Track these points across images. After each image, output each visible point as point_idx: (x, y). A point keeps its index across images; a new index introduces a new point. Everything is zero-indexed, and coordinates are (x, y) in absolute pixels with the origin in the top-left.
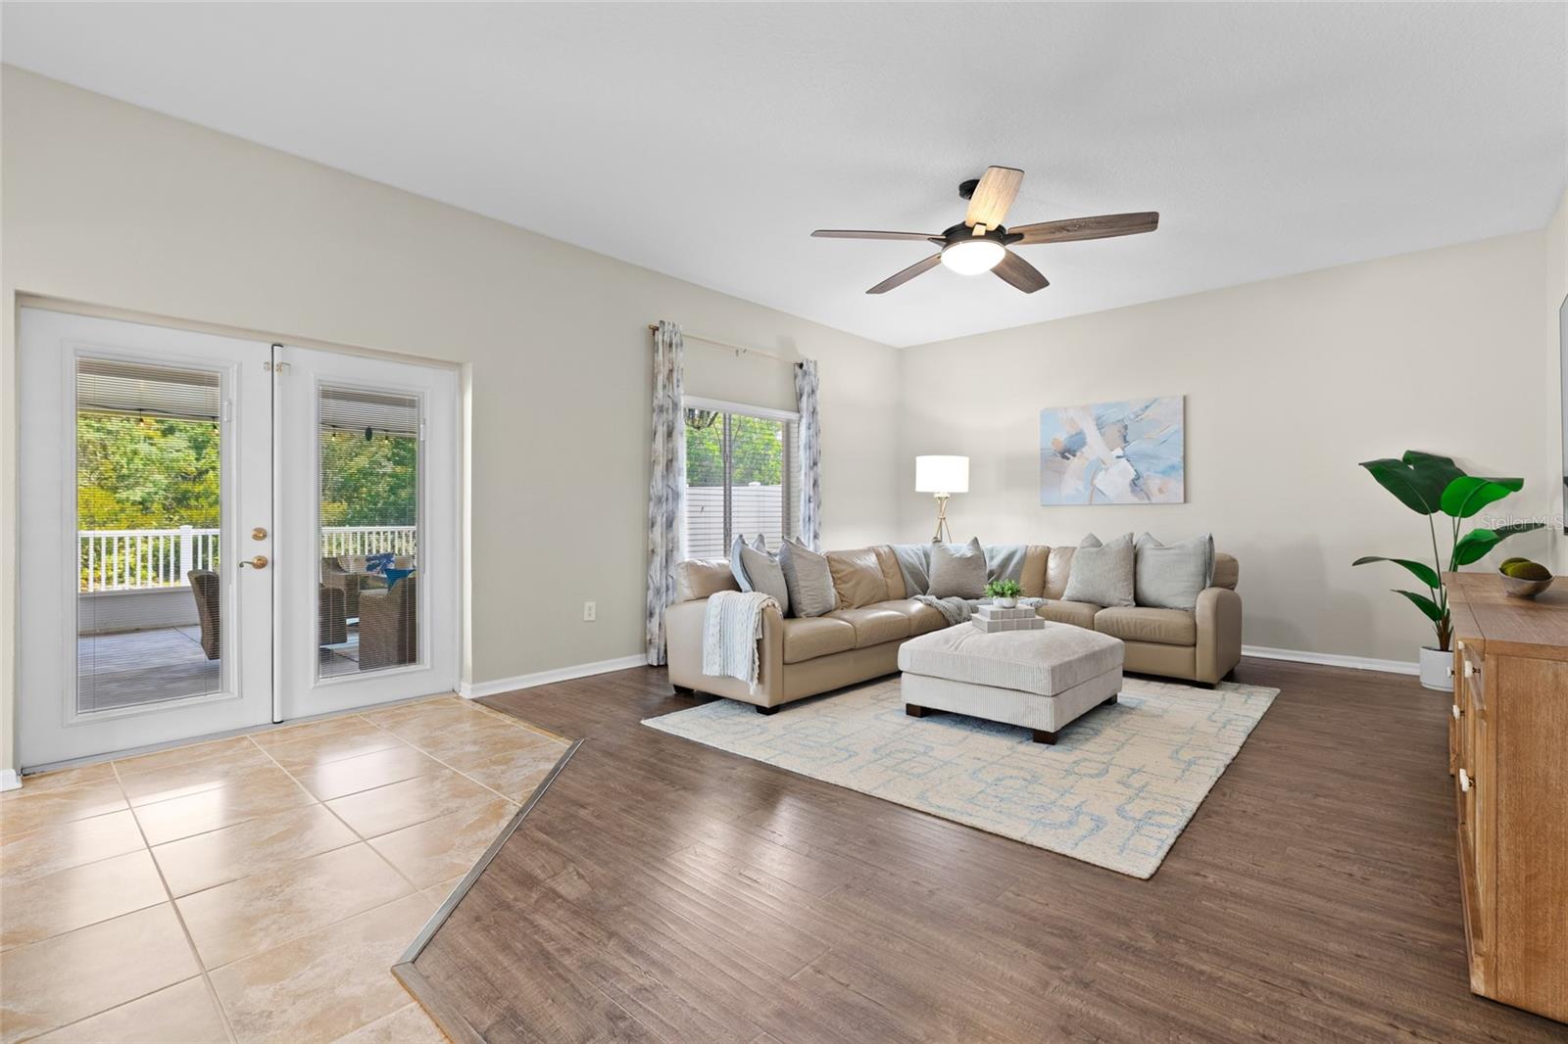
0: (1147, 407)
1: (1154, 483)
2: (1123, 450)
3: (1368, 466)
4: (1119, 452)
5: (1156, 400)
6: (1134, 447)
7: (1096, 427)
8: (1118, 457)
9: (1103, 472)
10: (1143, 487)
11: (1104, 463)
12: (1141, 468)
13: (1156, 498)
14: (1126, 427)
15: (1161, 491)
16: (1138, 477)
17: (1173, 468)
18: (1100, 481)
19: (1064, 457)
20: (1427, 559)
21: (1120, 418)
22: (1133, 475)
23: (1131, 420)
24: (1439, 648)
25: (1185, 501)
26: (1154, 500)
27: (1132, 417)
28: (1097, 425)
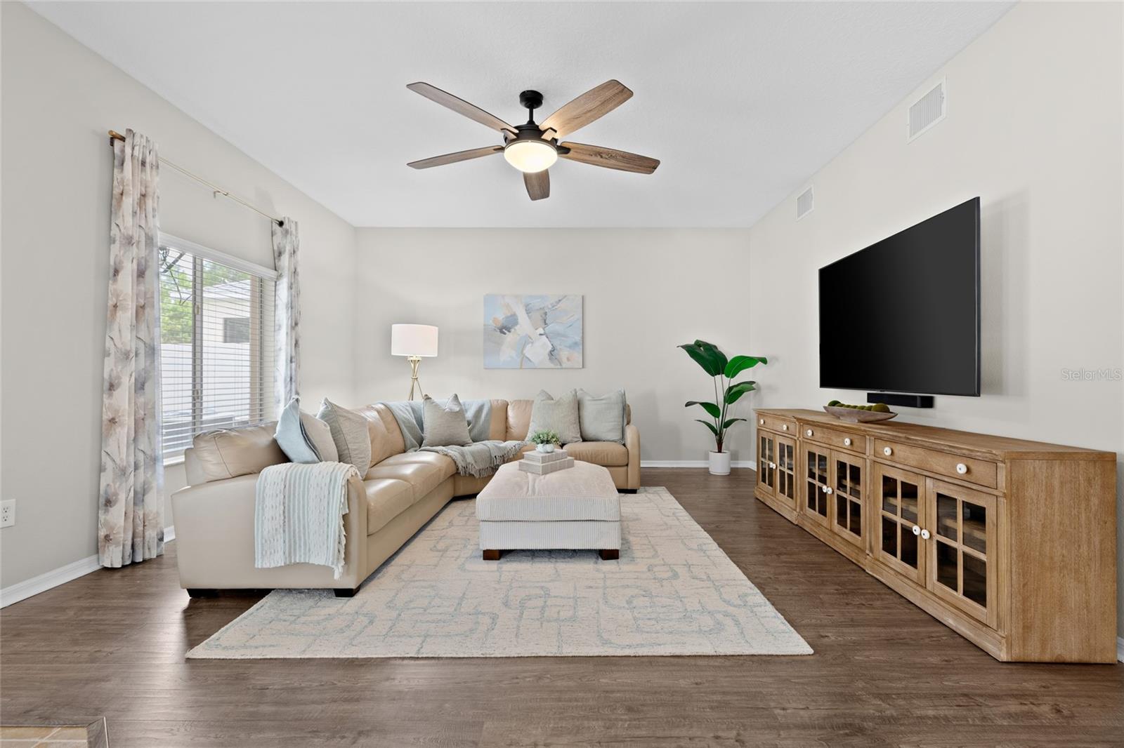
0: (560, 301)
1: (564, 354)
2: (544, 329)
3: (684, 347)
4: (541, 330)
5: (565, 296)
6: (552, 327)
7: (524, 312)
8: (541, 335)
9: (530, 345)
10: (557, 357)
11: (530, 338)
12: (556, 343)
13: (566, 364)
14: (546, 314)
15: (568, 359)
16: (554, 349)
17: (576, 343)
18: (529, 352)
19: (502, 332)
20: (712, 401)
21: (541, 307)
22: (550, 348)
23: (549, 309)
24: (717, 451)
25: (583, 367)
26: (564, 366)
27: (550, 306)
28: (526, 310)
